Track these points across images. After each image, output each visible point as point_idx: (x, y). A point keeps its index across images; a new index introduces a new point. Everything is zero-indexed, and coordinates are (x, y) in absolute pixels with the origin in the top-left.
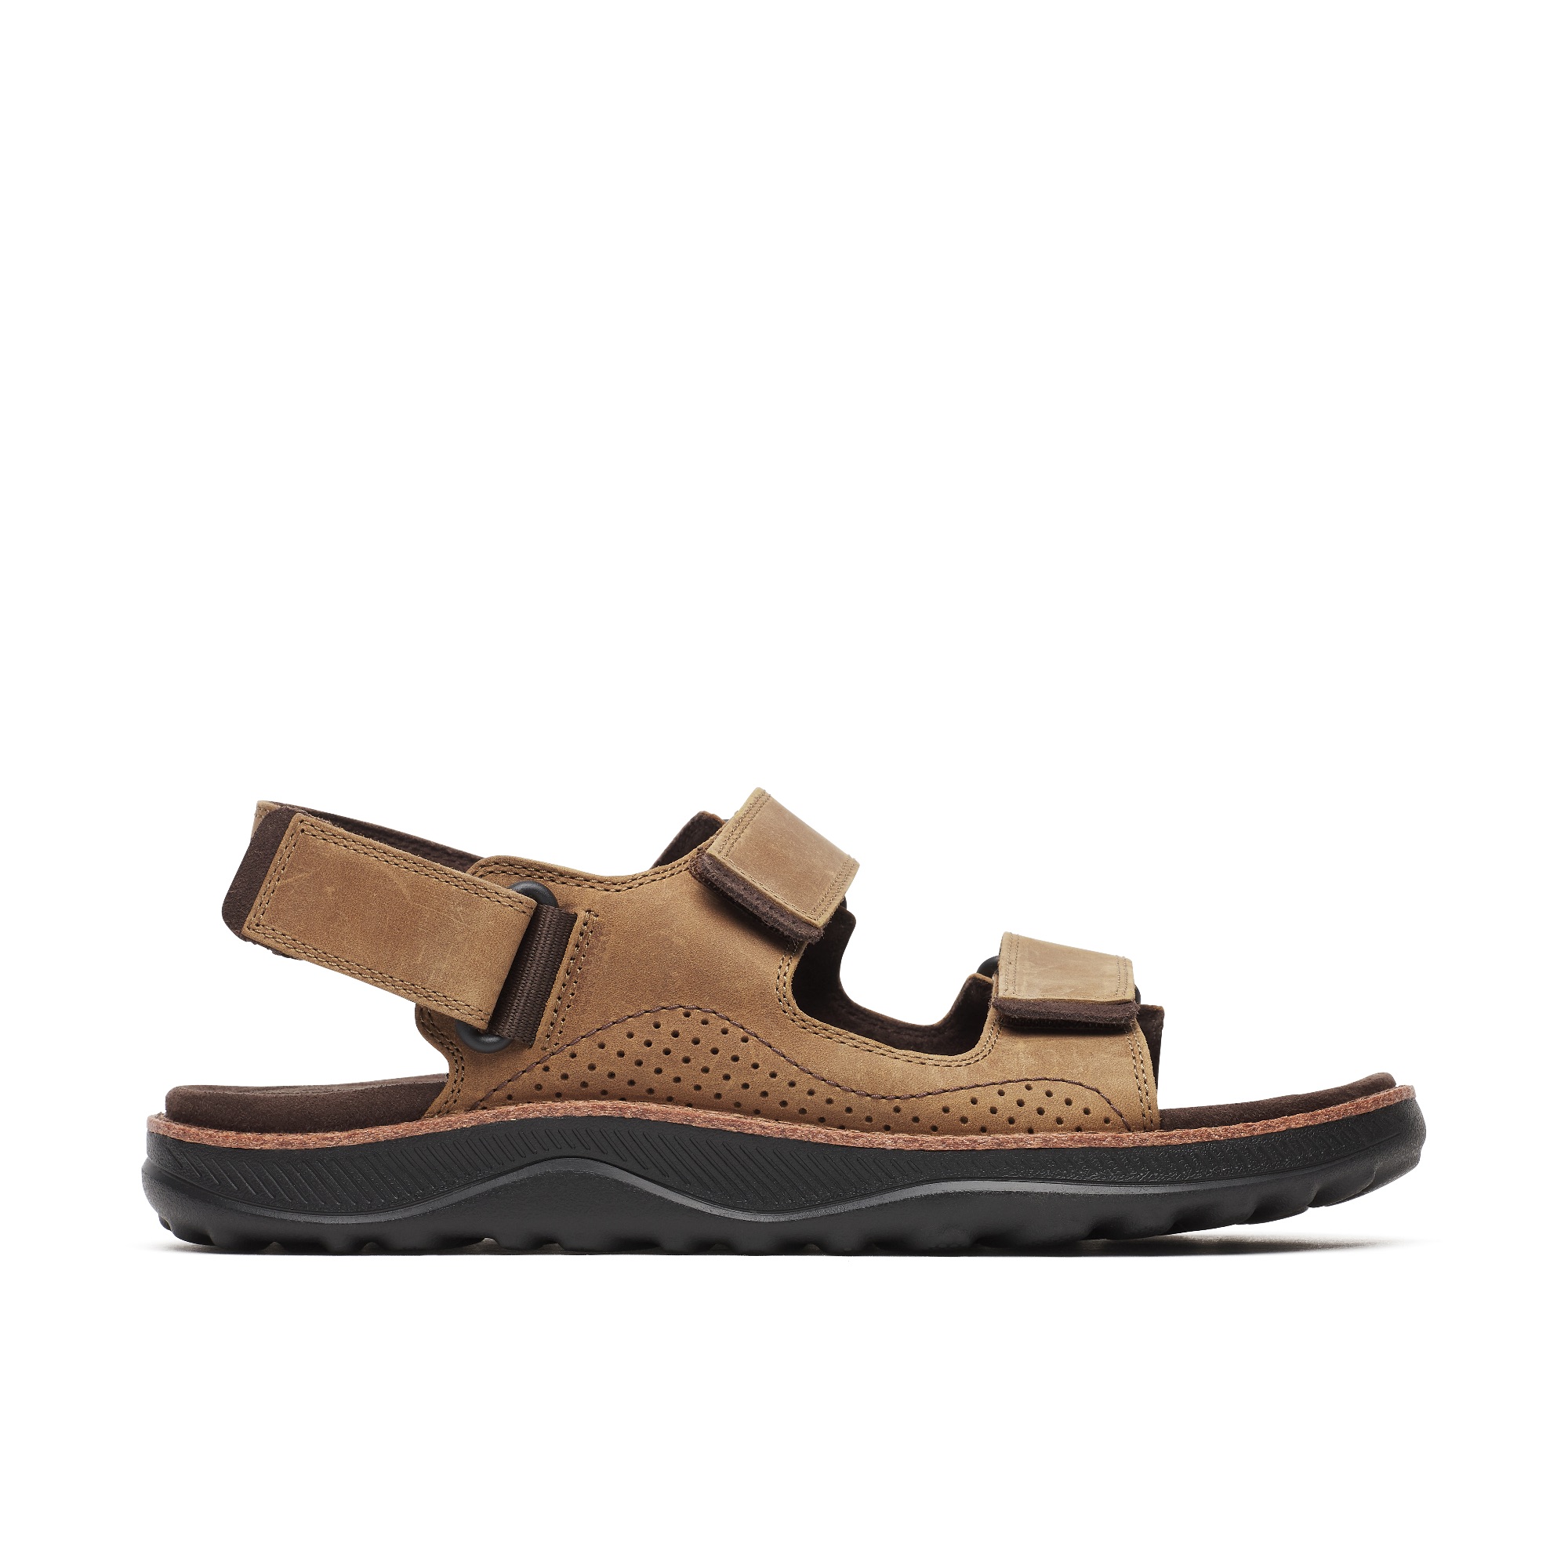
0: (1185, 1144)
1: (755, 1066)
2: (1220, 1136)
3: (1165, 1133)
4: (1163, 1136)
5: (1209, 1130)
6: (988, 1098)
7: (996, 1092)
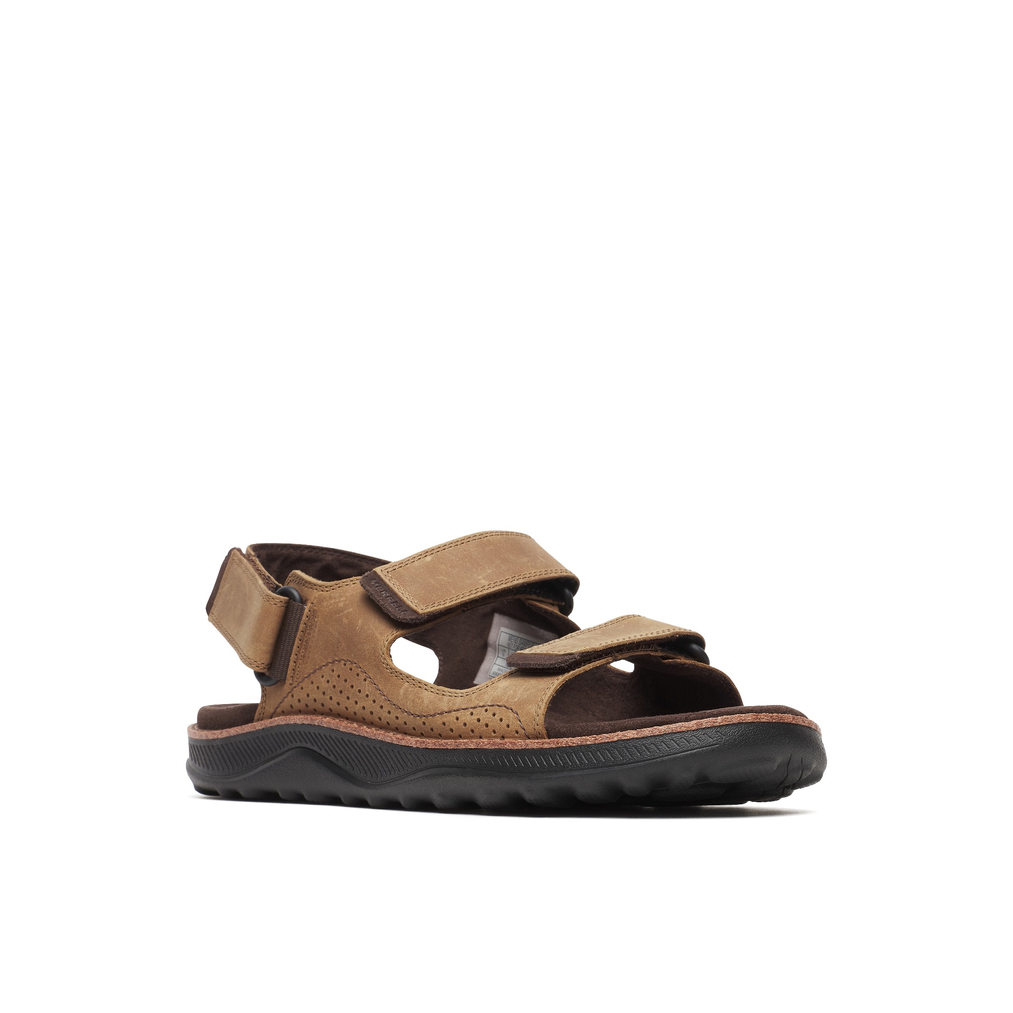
0: (552, 748)
1: (367, 696)
2: (573, 743)
3: (539, 741)
4: (538, 742)
5: (567, 739)
6: (465, 717)
7: (469, 713)
